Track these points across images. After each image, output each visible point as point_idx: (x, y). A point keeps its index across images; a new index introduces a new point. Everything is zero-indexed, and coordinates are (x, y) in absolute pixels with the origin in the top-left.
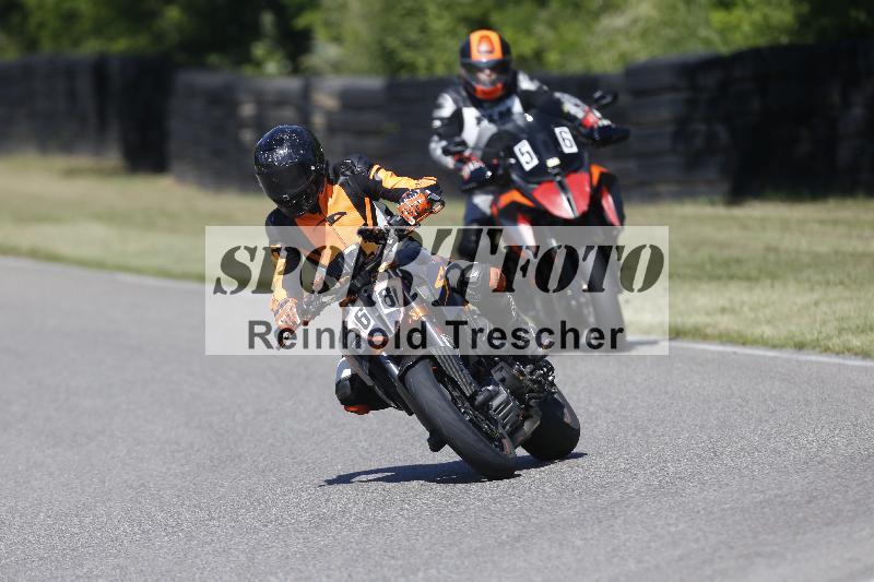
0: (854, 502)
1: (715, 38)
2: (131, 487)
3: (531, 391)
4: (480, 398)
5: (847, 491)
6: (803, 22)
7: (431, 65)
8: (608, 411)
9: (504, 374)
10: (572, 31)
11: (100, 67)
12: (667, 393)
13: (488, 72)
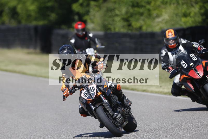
1: (183, 24)
2: (42, 128)
3: (126, 114)
4: (114, 116)
6: (204, 21)
7: (115, 29)
8: (156, 113)
9: (120, 110)
10: (148, 22)
11: (36, 28)
12: (170, 108)
13: (171, 41)
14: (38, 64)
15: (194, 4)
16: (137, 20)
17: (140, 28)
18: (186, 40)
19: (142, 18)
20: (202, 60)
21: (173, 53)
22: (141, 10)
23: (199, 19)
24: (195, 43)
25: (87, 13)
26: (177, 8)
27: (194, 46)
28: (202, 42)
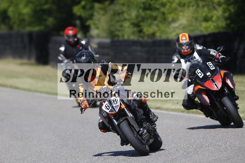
0: (240, 160)
1: (203, 30)
2: (38, 152)
5: (238, 157)
6: (228, 26)
7: (123, 36)
9: (145, 125)
10: (163, 27)
11: (30, 35)
13: (185, 46)
14: (32, 77)
15: (217, 7)
16: (150, 25)
17: (154, 34)
18: (201, 46)
19: (155, 22)
20: (220, 70)
21: (186, 60)
22: (154, 14)
23: (222, 24)
24: (212, 50)
25: (91, 17)
26: (196, 11)
27: (211, 53)
28: (221, 49)
